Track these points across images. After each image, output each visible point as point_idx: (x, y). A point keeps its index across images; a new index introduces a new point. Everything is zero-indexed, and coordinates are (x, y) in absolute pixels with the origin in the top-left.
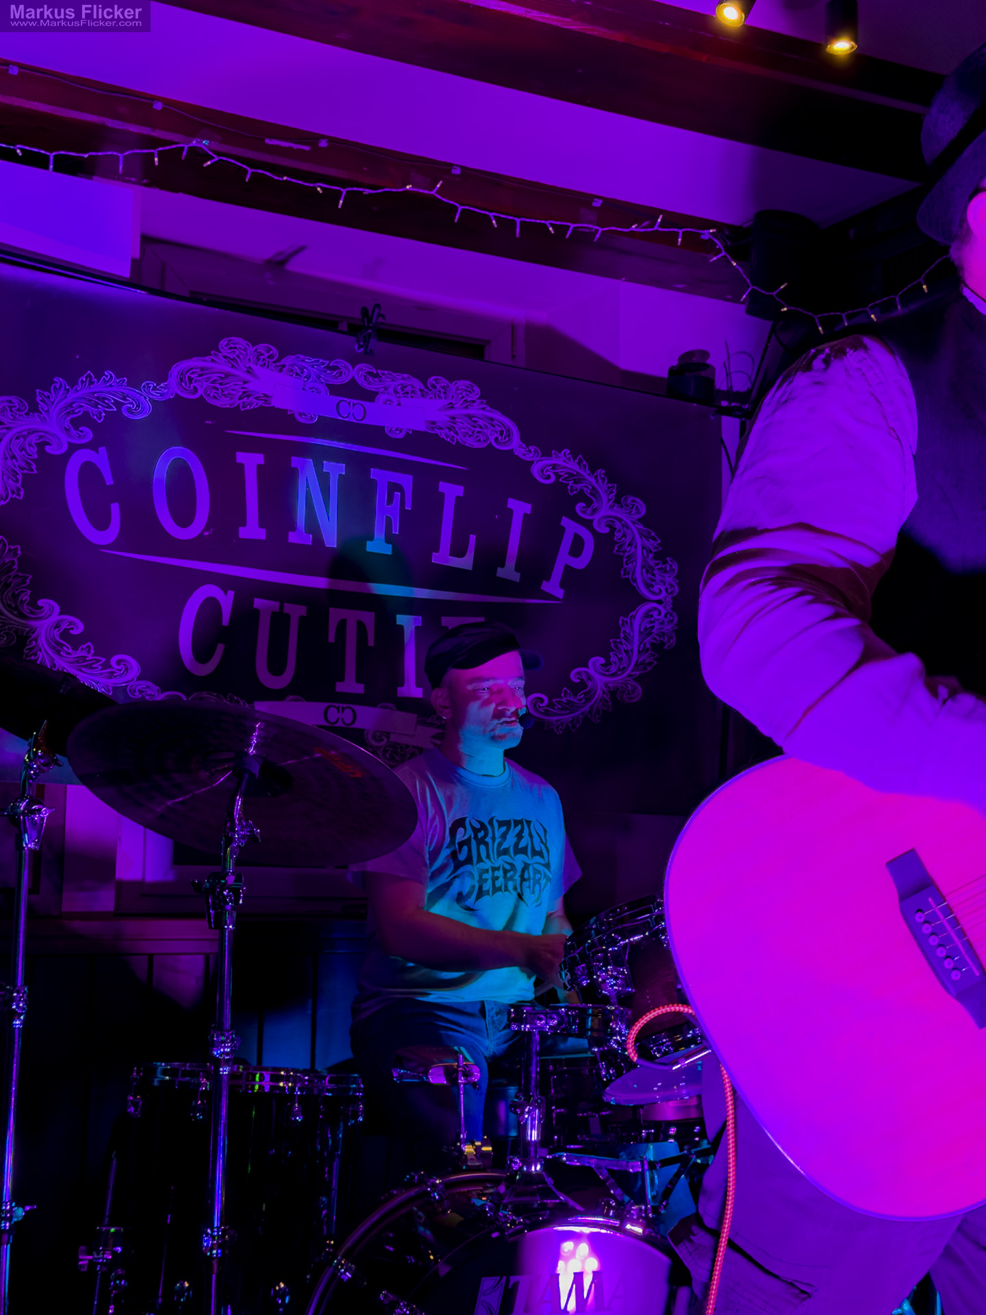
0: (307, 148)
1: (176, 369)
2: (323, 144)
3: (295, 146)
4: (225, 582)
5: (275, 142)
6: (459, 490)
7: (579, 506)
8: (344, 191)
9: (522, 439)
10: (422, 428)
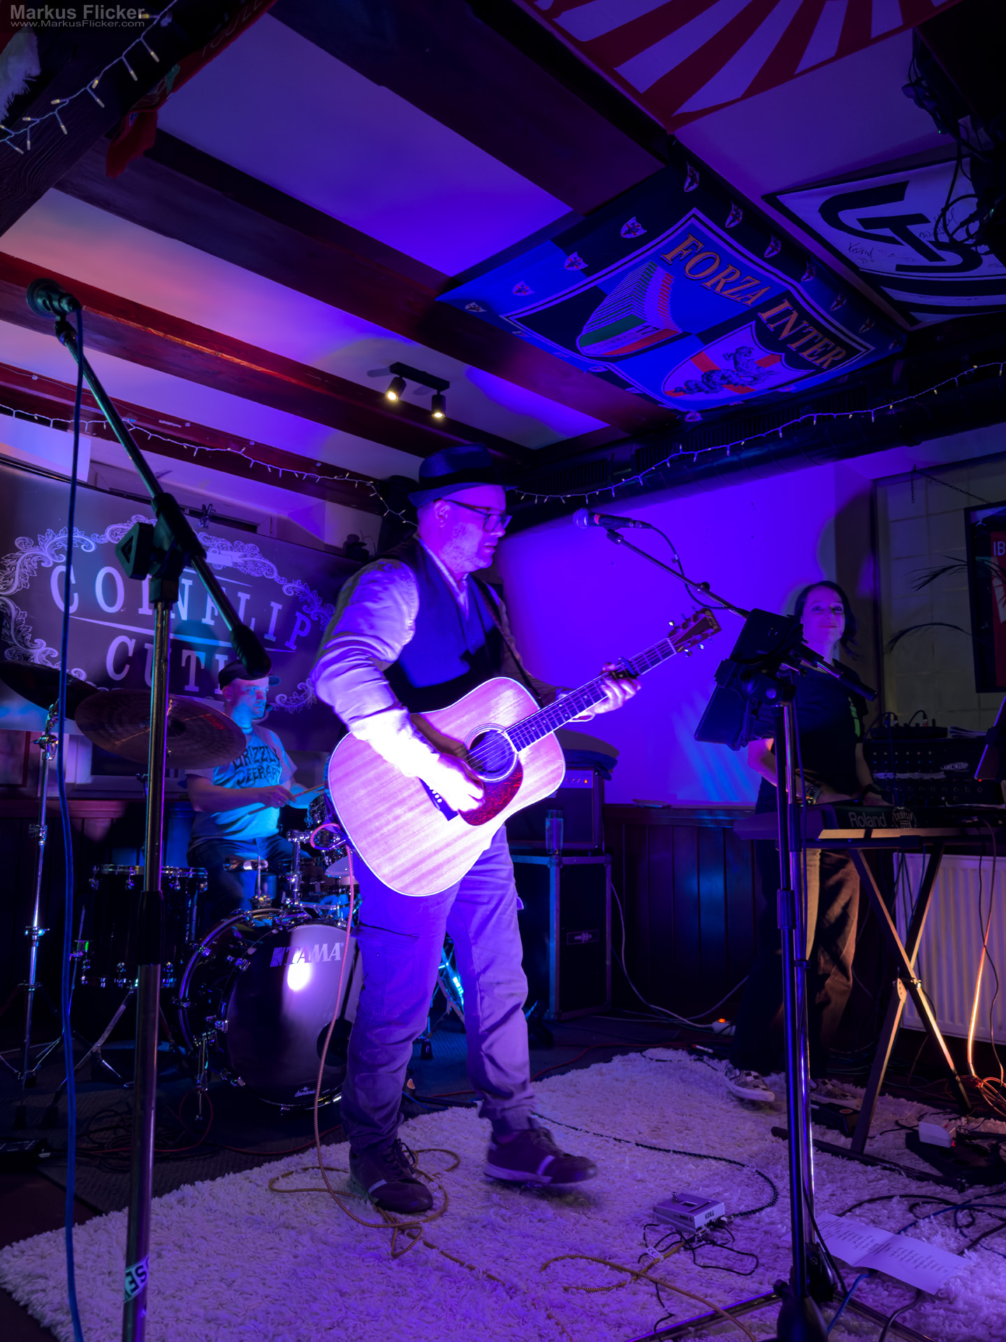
0: (180, 426)
1: (109, 530)
2: (188, 425)
3: (174, 425)
4: (131, 635)
5: (164, 422)
6: (248, 596)
7: (304, 608)
8: (197, 448)
9: (279, 573)
10: (230, 564)
